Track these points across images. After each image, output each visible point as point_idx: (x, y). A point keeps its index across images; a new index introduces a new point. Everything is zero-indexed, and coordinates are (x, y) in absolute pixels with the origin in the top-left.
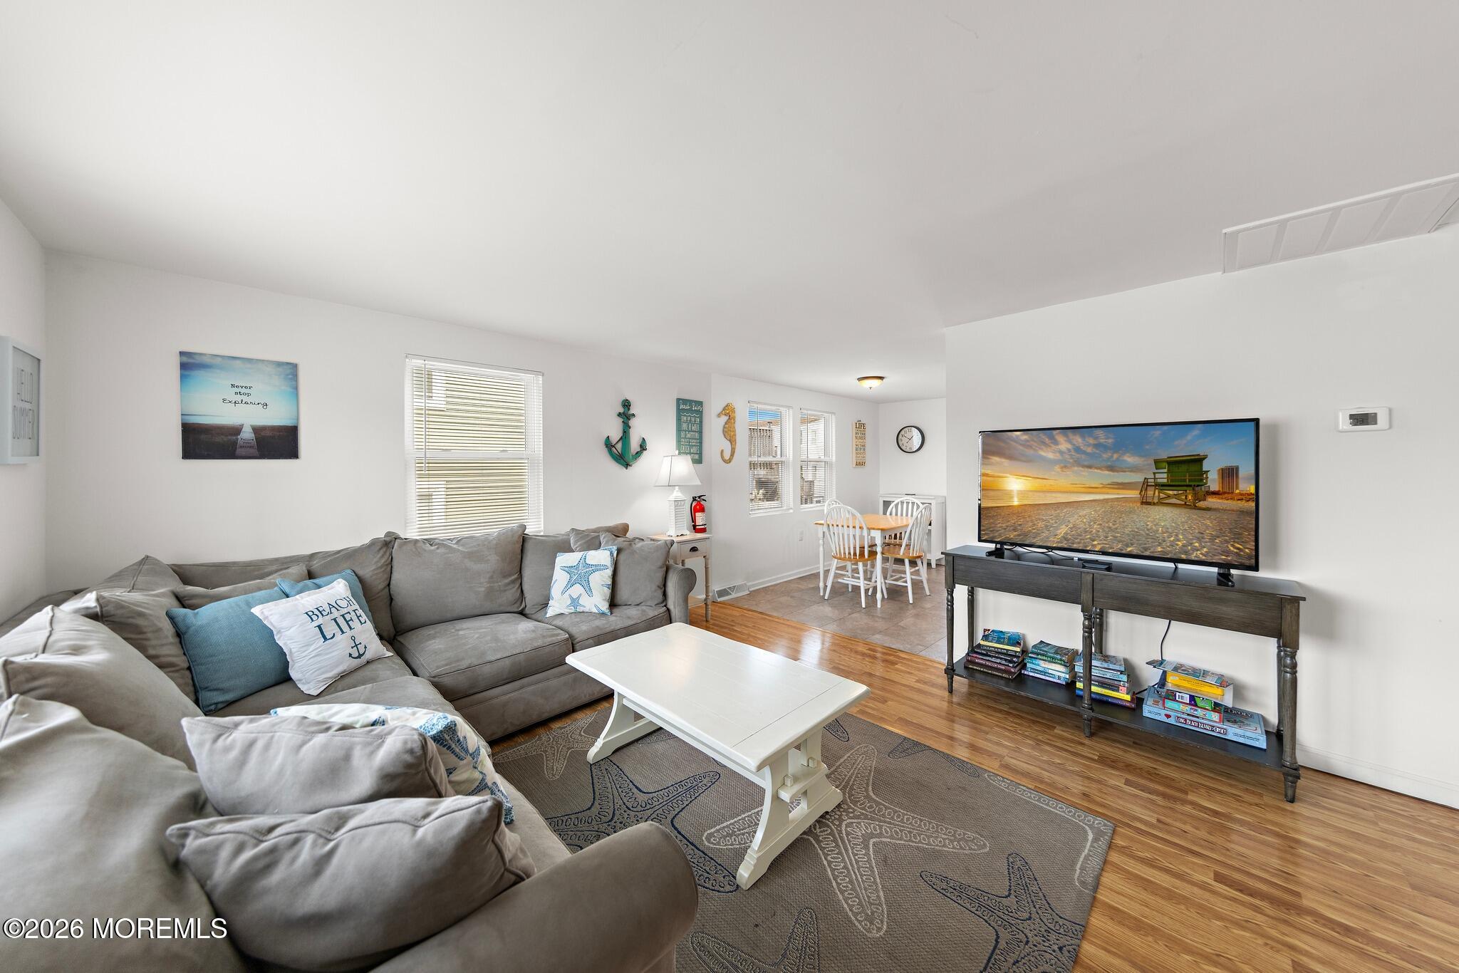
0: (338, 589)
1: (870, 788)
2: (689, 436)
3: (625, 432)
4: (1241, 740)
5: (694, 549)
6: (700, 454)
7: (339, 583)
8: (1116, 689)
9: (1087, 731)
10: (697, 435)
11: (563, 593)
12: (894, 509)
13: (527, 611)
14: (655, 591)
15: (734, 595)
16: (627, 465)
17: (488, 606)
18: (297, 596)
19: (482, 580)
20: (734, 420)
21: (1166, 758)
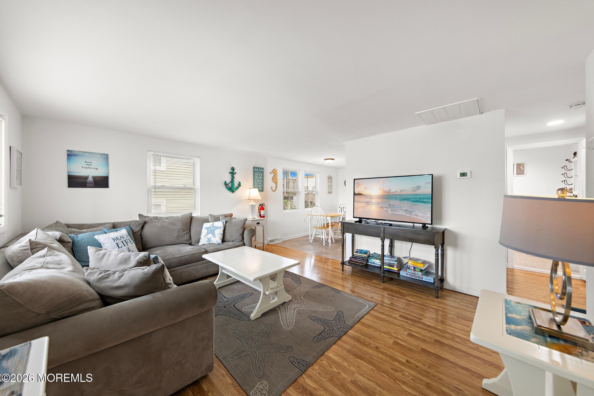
0: (123, 232)
1: (302, 296)
2: (258, 181)
3: (232, 179)
4: (427, 281)
5: (258, 223)
6: (263, 188)
7: (124, 230)
8: (393, 266)
9: (382, 280)
10: (261, 181)
11: (205, 237)
12: (341, 210)
13: (192, 243)
14: (239, 236)
15: (276, 242)
16: (233, 192)
17: (178, 241)
18: (109, 233)
19: (175, 232)
20: (277, 175)
21: (405, 288)
